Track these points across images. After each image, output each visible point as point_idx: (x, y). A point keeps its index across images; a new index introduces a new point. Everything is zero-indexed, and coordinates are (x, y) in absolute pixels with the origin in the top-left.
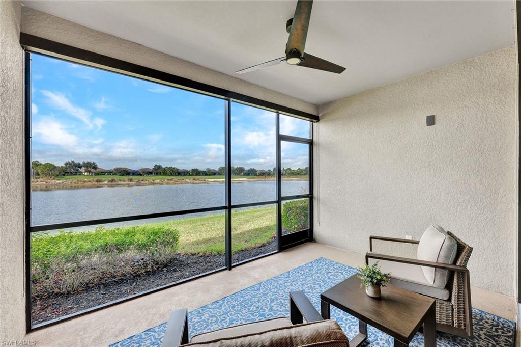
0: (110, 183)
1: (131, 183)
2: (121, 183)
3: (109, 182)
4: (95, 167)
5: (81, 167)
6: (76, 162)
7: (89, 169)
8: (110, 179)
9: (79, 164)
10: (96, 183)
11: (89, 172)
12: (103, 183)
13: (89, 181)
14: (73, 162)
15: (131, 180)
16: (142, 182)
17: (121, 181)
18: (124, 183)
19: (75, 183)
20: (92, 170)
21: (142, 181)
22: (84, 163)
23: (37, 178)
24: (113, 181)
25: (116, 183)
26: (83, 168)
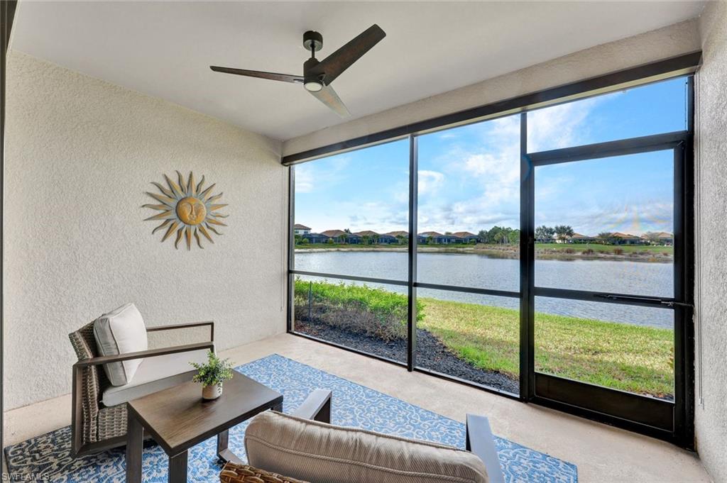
0: (586, 255)
1: (620, 256)
2: (602, 255)
3: (584, 253)
4: (570, 233)
5: (553, 233)
6: (548, 226)
7: (563, 236)
8: (586, 249)
9: (551, 229)
10: (567, 254)
11: (564, 239)
12: (576, 254)
13: (558, 252)
14: (544, 227)
15: (619, 252)
16: (641, 257)
17: (602, 252)
18: (608, 256)
19: (542, 253)
20: (567, 237)
21: (642, 254)
22: (557, 228)
23: (508, 246)
24: (590, 251)
25: (593, 256)
26: (555, 234)
